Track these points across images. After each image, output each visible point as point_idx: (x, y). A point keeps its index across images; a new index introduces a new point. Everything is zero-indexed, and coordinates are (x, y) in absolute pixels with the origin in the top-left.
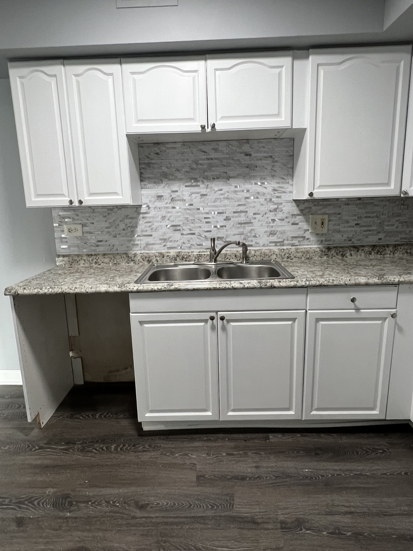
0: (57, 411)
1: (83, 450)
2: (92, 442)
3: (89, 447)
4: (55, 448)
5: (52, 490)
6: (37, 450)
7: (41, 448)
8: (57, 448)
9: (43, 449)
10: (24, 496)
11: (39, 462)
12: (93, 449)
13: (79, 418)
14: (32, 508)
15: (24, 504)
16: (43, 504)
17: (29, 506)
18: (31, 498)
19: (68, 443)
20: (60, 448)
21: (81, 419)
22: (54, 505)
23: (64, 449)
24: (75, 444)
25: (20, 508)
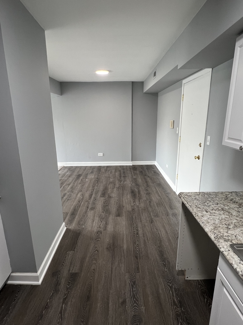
0: (204, 281)
1: (177, 315)
2: (187, 320)
3: (181, 319)
4: (173, 296)
5: (144, 310)
6: (169, 285)
7: (171, 287)
8: (174, 297)
9: (171, 289)
10: (138, 296)
11: (161, 291)
12: (181, 322)
13: (204, 298)
14: (132, 305)
15: (133, 299)
16: (135, 309)
17: (133, 302)
18: (137, 301)
19: (180, 302)
20: (174, 298)
21: (205, 301)
22: (135, 316)
23: (174, 301)
24: (181, 307)
25: (131, 298)
